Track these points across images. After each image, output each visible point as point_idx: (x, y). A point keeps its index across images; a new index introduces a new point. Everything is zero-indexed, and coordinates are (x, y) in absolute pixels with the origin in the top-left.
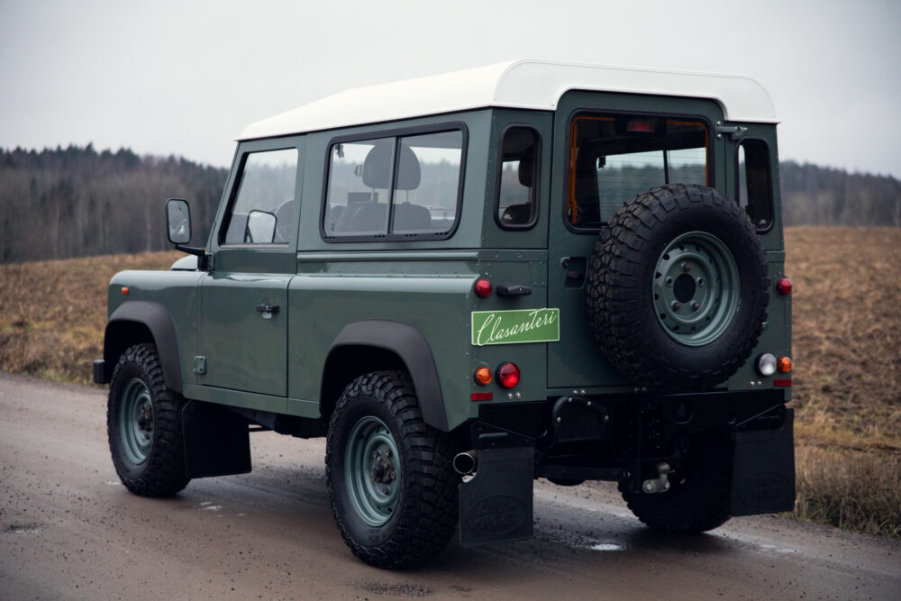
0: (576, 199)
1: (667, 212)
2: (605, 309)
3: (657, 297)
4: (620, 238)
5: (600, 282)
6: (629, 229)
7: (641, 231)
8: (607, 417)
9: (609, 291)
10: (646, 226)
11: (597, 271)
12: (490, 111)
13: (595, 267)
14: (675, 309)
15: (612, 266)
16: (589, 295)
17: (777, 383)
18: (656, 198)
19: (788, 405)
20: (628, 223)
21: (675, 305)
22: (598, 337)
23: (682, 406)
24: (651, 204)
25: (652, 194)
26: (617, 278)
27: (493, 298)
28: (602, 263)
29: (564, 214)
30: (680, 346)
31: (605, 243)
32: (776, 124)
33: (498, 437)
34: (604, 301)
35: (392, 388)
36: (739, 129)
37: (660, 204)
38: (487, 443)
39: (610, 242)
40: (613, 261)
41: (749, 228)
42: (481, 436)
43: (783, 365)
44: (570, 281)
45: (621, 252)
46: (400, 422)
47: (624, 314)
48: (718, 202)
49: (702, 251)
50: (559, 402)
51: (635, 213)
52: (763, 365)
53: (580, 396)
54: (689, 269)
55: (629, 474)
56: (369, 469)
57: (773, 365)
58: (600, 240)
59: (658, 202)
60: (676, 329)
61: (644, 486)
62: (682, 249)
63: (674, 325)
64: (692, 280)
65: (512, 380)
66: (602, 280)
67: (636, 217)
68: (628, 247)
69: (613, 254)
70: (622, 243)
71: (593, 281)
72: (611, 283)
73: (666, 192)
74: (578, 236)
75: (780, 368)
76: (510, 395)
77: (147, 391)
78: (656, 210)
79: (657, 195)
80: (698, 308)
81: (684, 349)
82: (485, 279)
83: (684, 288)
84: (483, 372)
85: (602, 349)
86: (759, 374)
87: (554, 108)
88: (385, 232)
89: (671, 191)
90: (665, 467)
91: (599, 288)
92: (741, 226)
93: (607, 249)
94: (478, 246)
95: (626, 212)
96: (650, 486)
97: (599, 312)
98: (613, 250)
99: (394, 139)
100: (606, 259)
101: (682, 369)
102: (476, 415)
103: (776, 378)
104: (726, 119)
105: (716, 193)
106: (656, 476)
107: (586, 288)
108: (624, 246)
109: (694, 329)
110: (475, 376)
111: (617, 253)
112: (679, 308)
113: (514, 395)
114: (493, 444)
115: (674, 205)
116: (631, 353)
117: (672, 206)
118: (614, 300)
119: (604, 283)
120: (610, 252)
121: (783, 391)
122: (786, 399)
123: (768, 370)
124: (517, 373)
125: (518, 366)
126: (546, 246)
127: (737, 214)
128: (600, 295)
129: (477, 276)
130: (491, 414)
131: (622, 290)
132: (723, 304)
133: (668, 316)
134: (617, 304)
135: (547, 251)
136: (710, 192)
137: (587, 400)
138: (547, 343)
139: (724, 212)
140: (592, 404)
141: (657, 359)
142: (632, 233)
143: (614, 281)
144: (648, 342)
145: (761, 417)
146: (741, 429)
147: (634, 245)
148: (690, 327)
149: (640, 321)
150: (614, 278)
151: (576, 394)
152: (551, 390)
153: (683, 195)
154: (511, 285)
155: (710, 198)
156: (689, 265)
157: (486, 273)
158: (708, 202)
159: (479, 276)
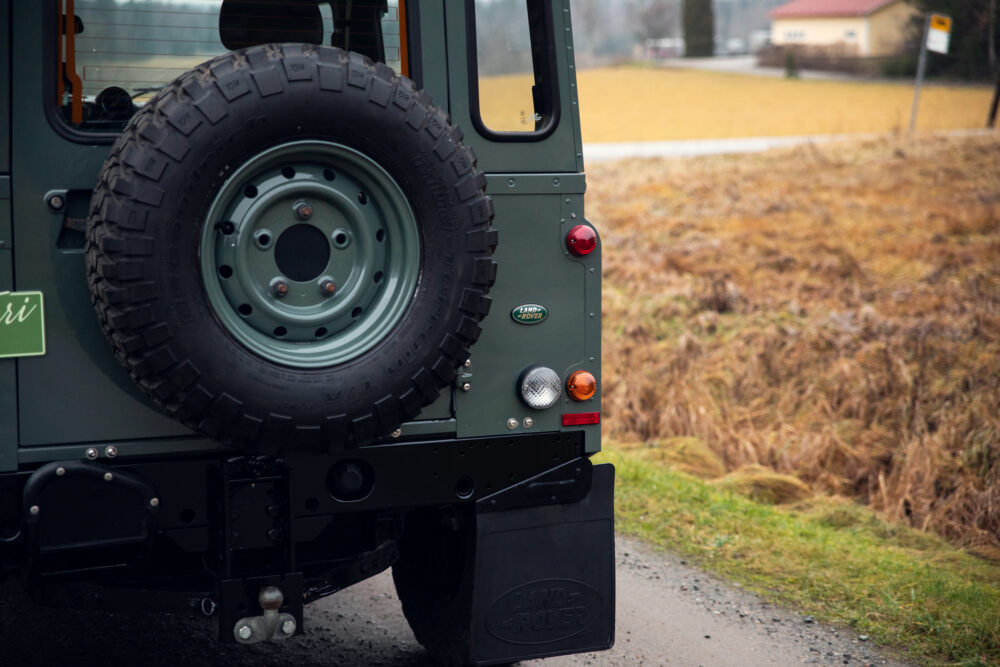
1: (229, 101)
3: (227, 272)
6: (142, 137)
7: (166, 140)
8: (154, 501)
10: (176, 129)
14: (277, 293)
17: (565, 419)
19: (596, 460)
21: (280, 283)
23: (353, 469)
30: (270, 368)
41: (438, 133)
43: (576, 386)
44: (65, 236)
45: (120, 183)
47: (129, 309)
49: (338, 177)
50: (36, 475)
52: (530, 390)
53: (103, 461)
54: (305, 215)
55: (214, 605)
57: (554, 387)
60: (277, 334)
61: (236, 630)
62: (289, 174)
63: (272, 327)
64: (321, 236)
67: (161, 113)
68: (137, 174)
69: (109, 186)
70: (127, 164)
72: (101, 245)
74: (84, 149)
78: (204, 98)
80: (329, 290)
83: (301, 252)
86: (525, 407)
90: (273, 595)
91: (90, 254)
93: (105, 176)
96: (246, 630)
97: (95, 303)
98: (109, 180)
100: (101, 196)
103: (567, 412)
106: (256, 610)
109: (322, 332)
112: (286, 293)
115: (247, 86)
117: (242, 89)
121: (582, 434)
122: (590, 449)
123: (543, 397)
126: (6, 169)
128: (92, 269)
131: (124, 260)
132: (392, 283)
133: (254, 311)
134: (113, 288)
135: (8, 177)
136: (345, 61)
137: (101, 470)
138: (17, 359)
139: (371, 101)
140: (114, 477)
141: (212, 396)
142: (147, 144)
143: (107, 241)
144: (187, 364)
145: (535, 484)
146: (487, 507)
147: (147, 169)
148: (314, 330)
149: (165, 323)
150: (109, 234)
151: (90, 455)
152: (29, 450)
153: (272, 68)
155: (339, 74)
156: (306, 207)
158: (331, 81)
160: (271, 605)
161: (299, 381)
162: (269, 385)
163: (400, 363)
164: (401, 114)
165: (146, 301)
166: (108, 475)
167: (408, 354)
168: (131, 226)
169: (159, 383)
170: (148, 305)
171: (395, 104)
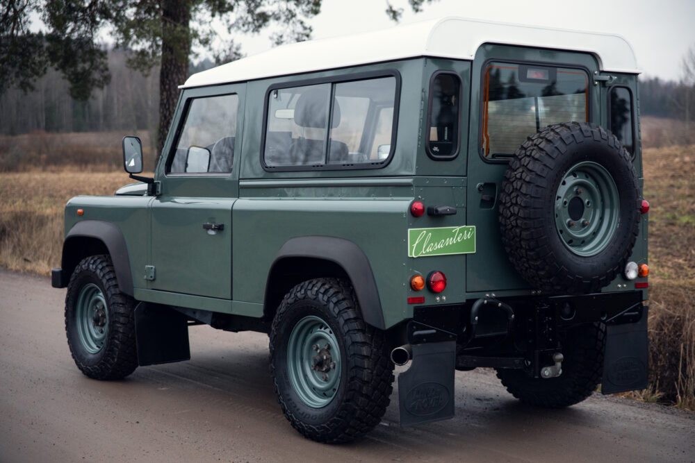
1: (567, 145)
2: (517, 226)
3: (558, 216)
4: (530, 167)
5: (512, 204)
6: (537, 159)
7: (547, 161)
8: (513, 316)
9: (521, 210)
10: (550, 157)
11: (509, 195)
12: (422, 60)
13: (507, 191)
14: (570, 225)
15: (524, 190)
16: (502, 214)
17: (637, 285)
18: (557, 134)
19: (645, 303)
20: (536, 154)
21: (569, 222)
22: (508, 250)
23: (568, 305)
24: (553, 139)
25: (553, 130)
26: (528, 200)
27: (425, 217)
28: (513, 189)
29: (479, 146)
31: (516, 171)
32: (638, 74)
33: (428, 335)
34: (516, 220)
35: (334, 293)
36: (611, 78)
37: (561, 138)
38: (419, 339)
39: (521, 170)
40: (524, 186)
41: (627, 159)
42: (416, 333)
43: (643, 271)
44: (484, 203)
45: (531, 178)
46: (342, 321)
47: (533, 230)
48: (605, 137)
49: (590, 178)
50: (477, 304)
51: (541, 146)
52: (628, 271)
53: (492, 298)
54: (580, 192)
55: (529, 363)
56: (309, 359)
57: (636, 271)
58: (510, 168)
59: (558, 137)
60: (570, 242)
61: (542, 372)
62: (575, 176)
63: (570, 239)
64: (582, 202)
65: (440, 286)
66: (514, 201)
67: (542, 150)
68: (537, 174)
69: (524, 180)
70: (531, 171)
71: (505, 203)
72: (522, 204)
73: (565, 128)
74: (490, 165)
75: (641, 273)
76: (438, 299)
77: (101, 294)
79: (558, 131)
80: (587, 225)
81: (580, 259)
82: (418, 202)
83: (576, 208)
84: (418, 280)
85: (511, 259)
86: (625, 279)
87: (473, 58)
88: (322, 162)
89: (568, 128)
90: (561, 356)
91: (511, 208)
92: (621, 157)
93: (518, 176)
94: (414, 173)
95: (532, 145)
96: (547, 372)
97: (511, 229)
98: (523, 177)
99: (330, 85)
100: (517, 184)
101: (577, 276)
102: (411, 316)
103: (637, 282)
104: (601, 69)
106: (552, 363)
107: (497, 208)
108: (533, 173)
109: (584, 242)
110: (411, 283)
111: (528, 179)
112: (573, 225)
113: (441, 300)
114: (424, 340)
116: (538, 263)
117: (570, 140)
118: (525, 218)
119: (516, 204)
120: (521, 178)
121: (641, 292)
122: (644, 298)
123: (632, 275)
124: (444, 281)
125: (444, 273)
127: (618, 147)
128: (512, 215)
129: (412, 199)
130: (424, 315)
131: (532, 210)
133: (565, 231)
134: (527, 222)
135: (466, 177)
136: (598, 129)
137: (498, 302)
138: (466, 255)
140: (502, 305)
141: (559, 267)
142: (539, 162)
143: (525, 203)
144: (552, 254)
145: (625, 314)
146: (611, 323)
147: (541, 173)
148: (581, 241)
149: (546, 236)
150: (525, 200)
151: (489, 296)
152: (470, 294)
153: (578, 131)
154: (441, 207)
155: (599, 134)
156: (581, 189)
157: (420, 197)
158: (597, 137)
159: (414, 198)
160: (559, 360)
164: (616, 150)
165: (540, 227)
168: (536, 196)
170: (541, 229)
171: (615, 146)
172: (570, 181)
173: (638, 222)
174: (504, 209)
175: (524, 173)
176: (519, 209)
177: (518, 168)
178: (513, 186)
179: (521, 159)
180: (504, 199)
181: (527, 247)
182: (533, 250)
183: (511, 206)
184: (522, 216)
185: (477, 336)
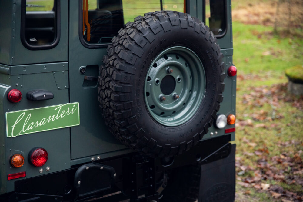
0: (89, 22)
1: (155, 35)
2: (110, 107)
3: (148, 94)
4: (120, 55)
5: (106, 88)
6: (126, 49)
7: (135, 50)
8: (115, 175)
10: (139, 46)
11: (104, 79)
13: (102, 75)
14: (161, 100)
15: (115, 76)
16: (99, 95)
17: (226, 131)
18: (147, 24)
20: (127, 43)
21: (161, 97)
24: (143, 28)
25: (144, 20)
26: (117, 86)
29: (80, 33)
30: (164, 128)
31: (110, 57)
34: (109, 101)
37: (150, 28)
39: (113, 57)
40: (115, 72)
41: (213, 41)
43: (231, 120)
44: (86, 82)
45: (121, 66)
48: (191, 24)
49: (180, 59)
50: (79, 171)
51: (131, 36)
52: (218, 123)
53: (96, 162)
54: (171, 72)
57: (224, 121)
58: (107, 54)
59: (148, 27)
60: (161, 115)
62: (166, 58)
63: (160, 112)
64: (173, 79)
65: (42, 160)
66: (107, 86)
67: (132, 39)
68: (126, 63)
70: (122, 59)
71: (101, 86)
72: (113, 89)
73: (154, 18)
74: (92, 50)
75: (229, 122)
76: (41, 170)
78: (147, 34)
79: (147, 21)
80: (177, 98)
82: (15, 89)
83: (168, 85)
84: (17, 158)
86: (216, 128)
89: (158, 18)
91: (105, 91)
93: (111, 63)
94: (9, 63)
97: (106, 109)
98: (115, 65)
100: (110, 70)
101: (166, 144)
102: (12, 189)
103: (227, 129)
105: (190, 17)
107: (97, 89)
108: (123, 61)
109: (175, 112)
110: (10, 161)
111: (117, 67)
112: (164, 100)
113: (45, 170)
115: (160, 29)
117: (158, 30)
119: (109, 88)
120: (113, 65)
121: (230, 135)
122: (231, 139)
123: (221, 124)
124: (45, 155)
126: (67, 60)
127: (204, 32)
128: (106, 97)
131: (122, 94)
132: (195, 93)
133: (156, 107)
134: (118, 105)
135: (68, 62)
136: (186, 17)
137: (100, 166)
138: (70, 127)
139: (195, 31)
140: (104, 168)
141: (148, 140)
142: (129, 51)
143: (116, 88)
144: (142, 129)
145: (217, 154)
146: (204, 162)
147: (130, 61)
148: (172, 112)
149: (135, 116)
150: (116, 85)
151: (93, 160)
152: (74, 160)
153: (167, 21)
154: (37, 93)
155: (186, 22)
156: (172, 69)
157: (17, 84)
158: (185, 25)
159: (10, 87)
161: (172, 131)
162: (164, 134)
163: (201, 122)
164: (203, 35)
165: (129, 109)
166: (102, 167)
167: (203, 119)
168: (125, 82)
169: (131, 137)
171: (201, 32)
172: (162, 63)
173: (221, 93)
174: (100, 90)
175: (116, 61)
176: (111, 93)
177: (112, 55)
178: (107, 72)
179: (115, 46)
180: (100, 82)
181: (119, 125)
182: (124, 128)
183: (105, 89)
184: (113, 99)
185: (81, 195)
